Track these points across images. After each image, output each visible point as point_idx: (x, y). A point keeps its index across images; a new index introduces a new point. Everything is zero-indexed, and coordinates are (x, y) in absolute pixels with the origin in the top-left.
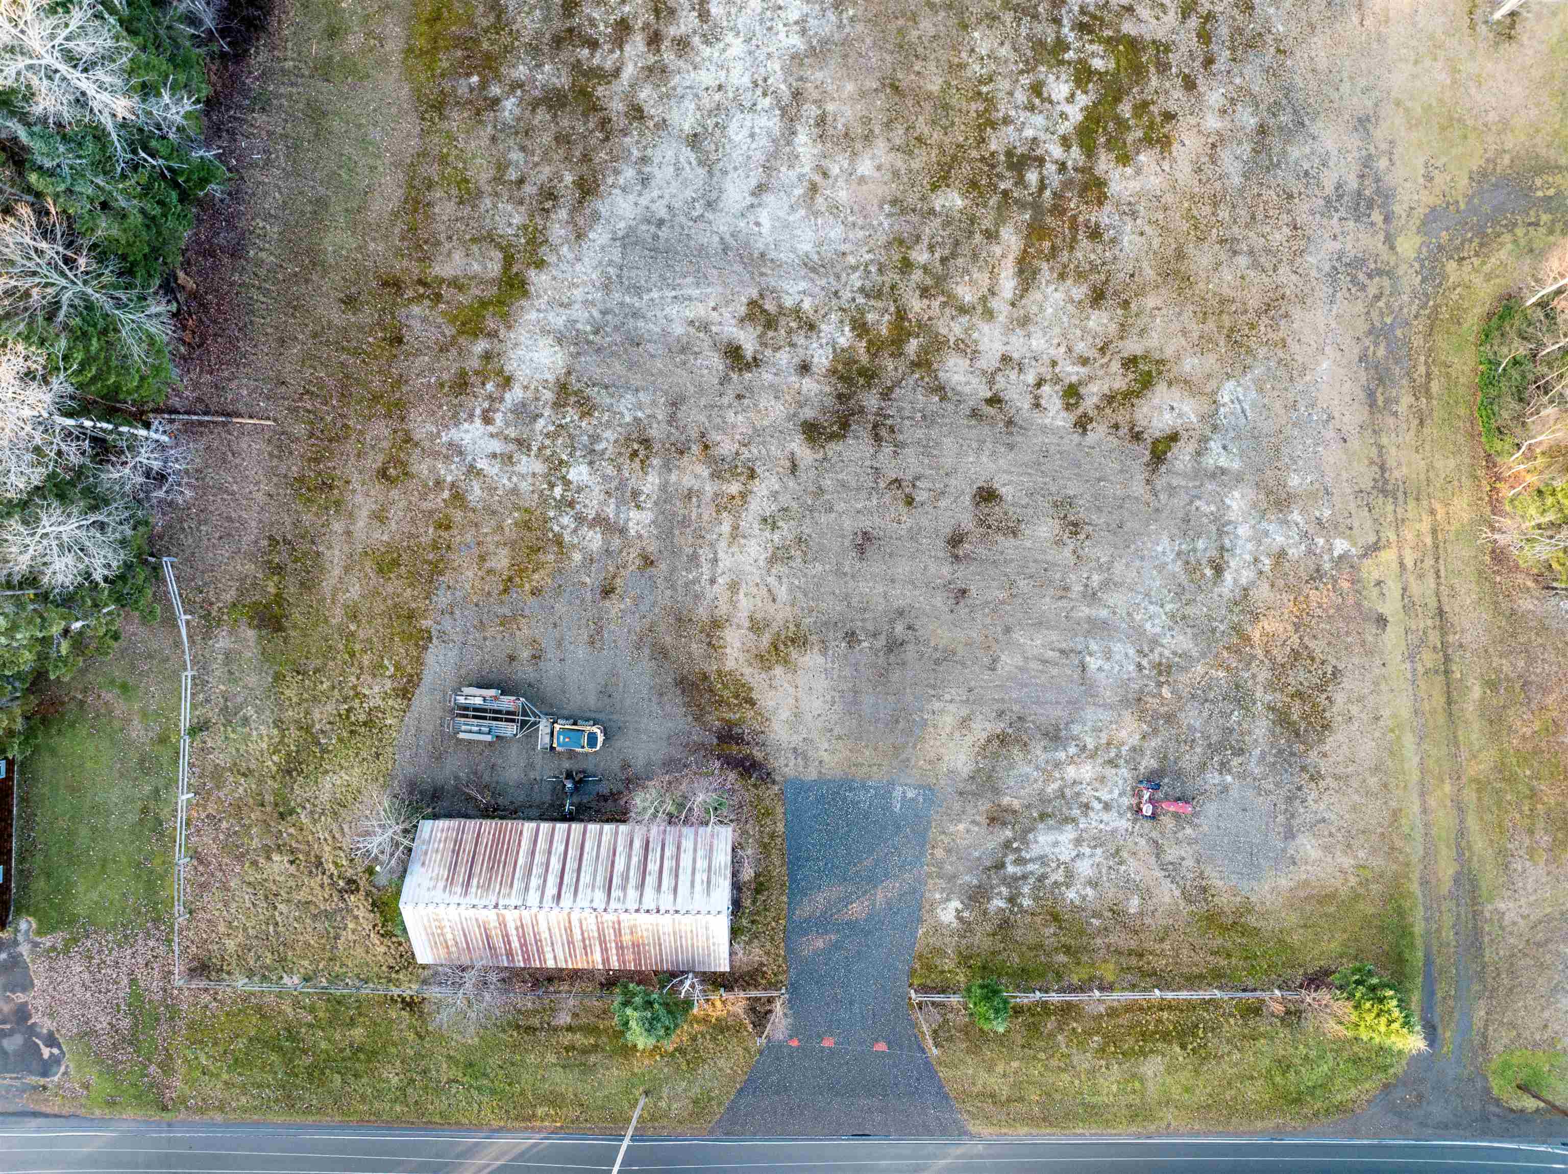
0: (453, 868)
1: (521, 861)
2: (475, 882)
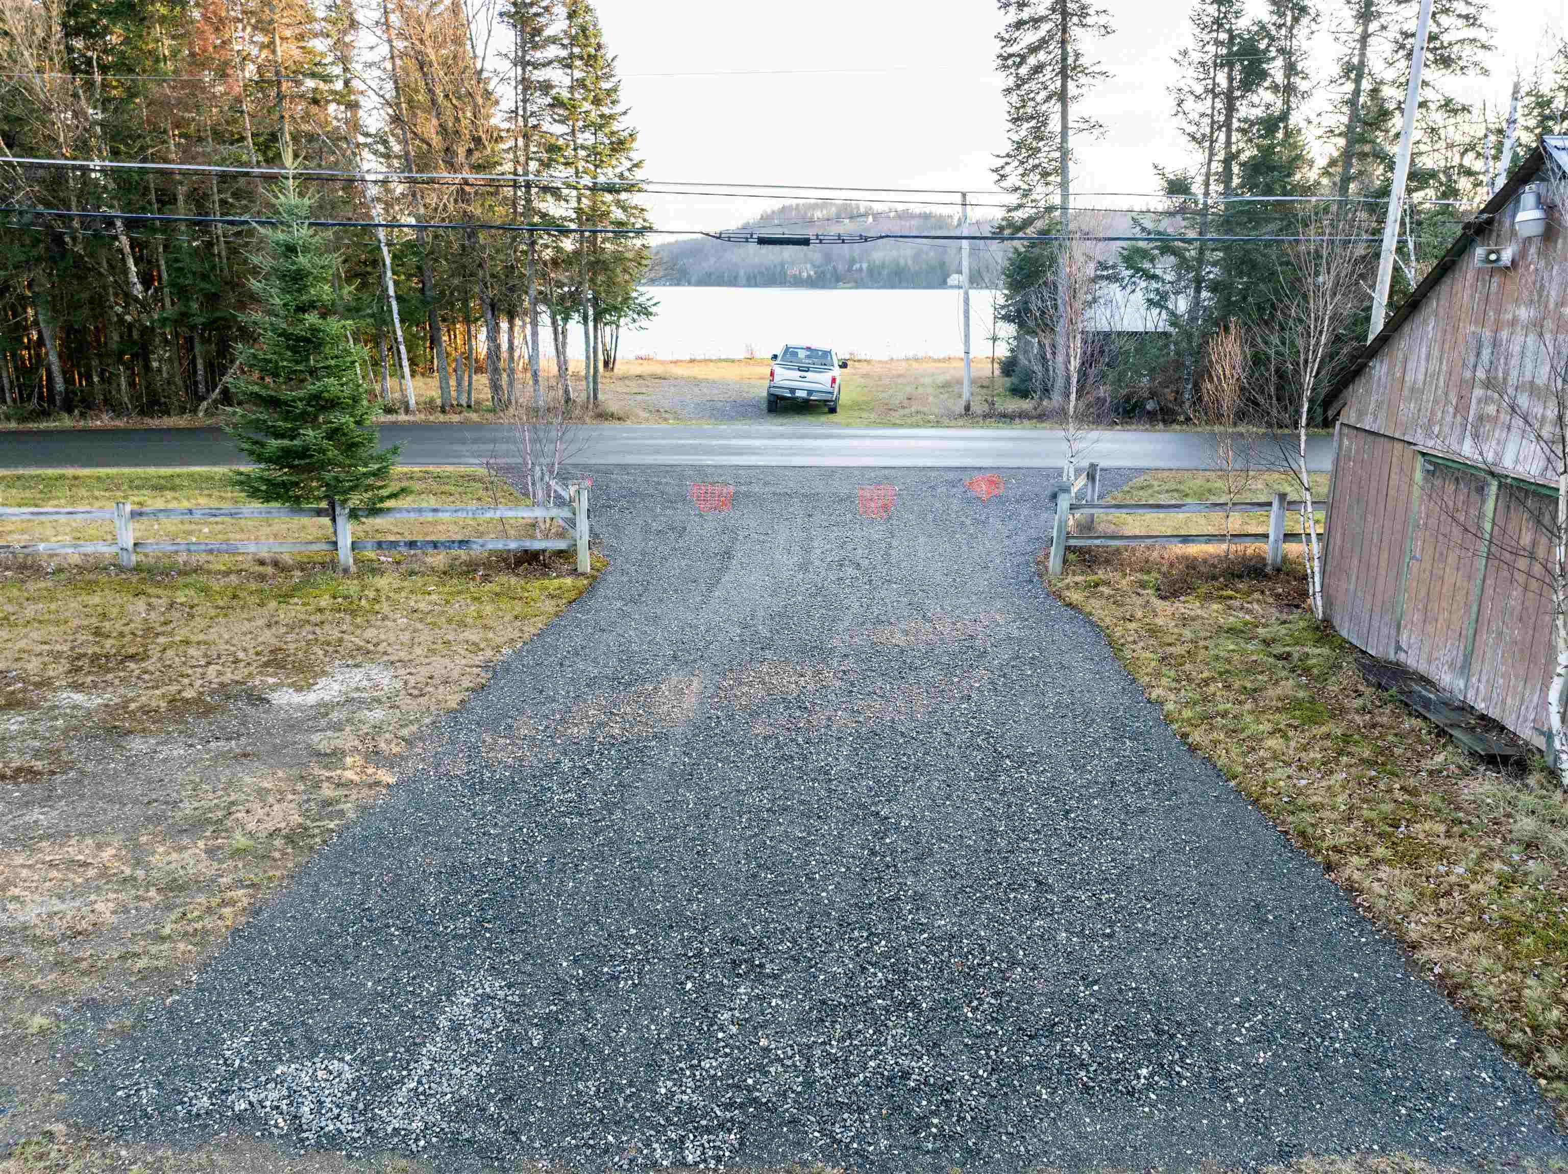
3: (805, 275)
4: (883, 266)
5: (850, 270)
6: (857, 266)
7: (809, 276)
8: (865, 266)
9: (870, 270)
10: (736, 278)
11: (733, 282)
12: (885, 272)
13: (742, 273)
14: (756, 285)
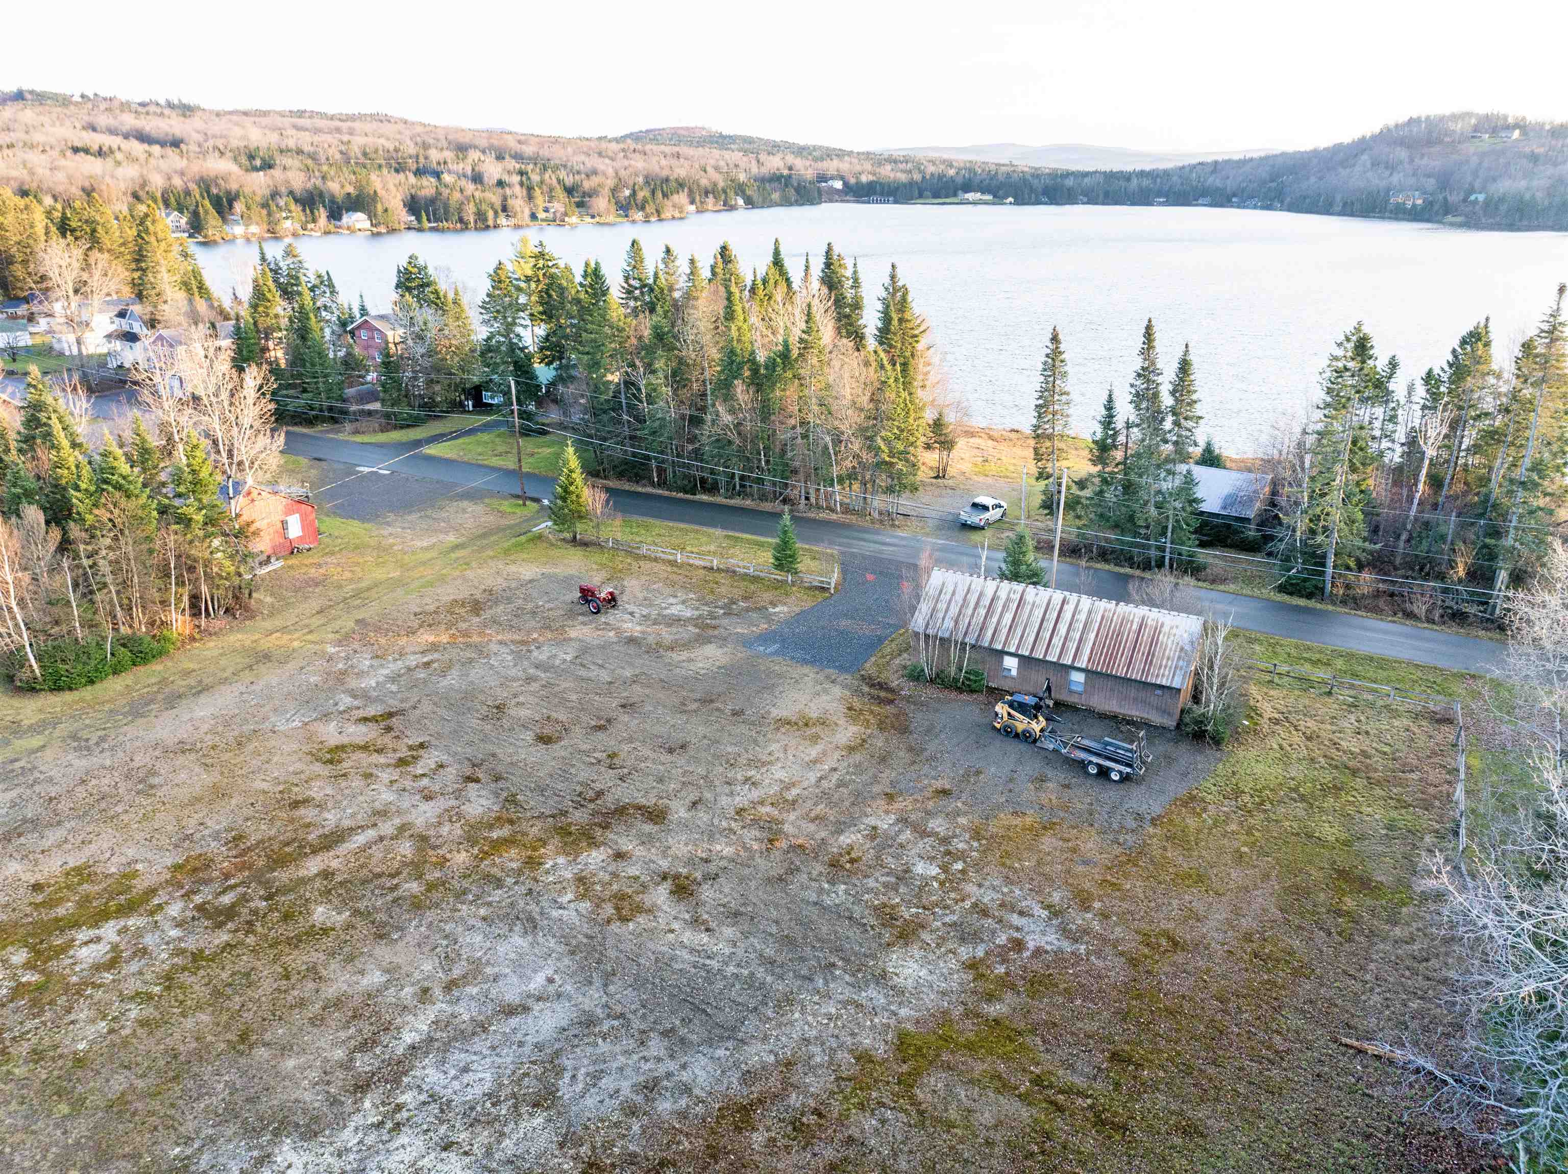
0: (1154, 641)
1: (1092, 636)
2: (1135, 627)
3: (1409, 204)
4: (1502, 200)
5: (1465, 200)
6: (1472, 198)
7: (1414, 205)
8: (1481, 197)
9: (1487, 203)
10: (1331, 205)
11: (1327, 209)
12: (1503, 208)
13: (1338, 198)
14: (1352, 214)
